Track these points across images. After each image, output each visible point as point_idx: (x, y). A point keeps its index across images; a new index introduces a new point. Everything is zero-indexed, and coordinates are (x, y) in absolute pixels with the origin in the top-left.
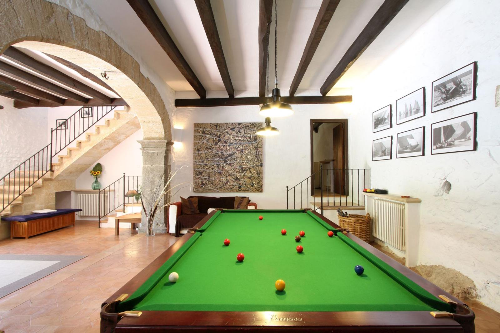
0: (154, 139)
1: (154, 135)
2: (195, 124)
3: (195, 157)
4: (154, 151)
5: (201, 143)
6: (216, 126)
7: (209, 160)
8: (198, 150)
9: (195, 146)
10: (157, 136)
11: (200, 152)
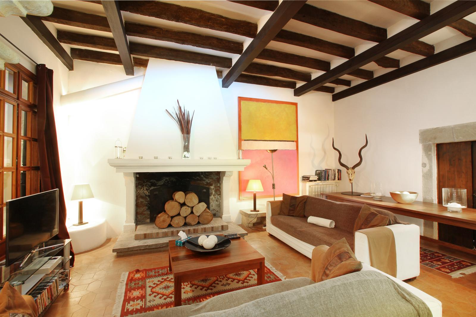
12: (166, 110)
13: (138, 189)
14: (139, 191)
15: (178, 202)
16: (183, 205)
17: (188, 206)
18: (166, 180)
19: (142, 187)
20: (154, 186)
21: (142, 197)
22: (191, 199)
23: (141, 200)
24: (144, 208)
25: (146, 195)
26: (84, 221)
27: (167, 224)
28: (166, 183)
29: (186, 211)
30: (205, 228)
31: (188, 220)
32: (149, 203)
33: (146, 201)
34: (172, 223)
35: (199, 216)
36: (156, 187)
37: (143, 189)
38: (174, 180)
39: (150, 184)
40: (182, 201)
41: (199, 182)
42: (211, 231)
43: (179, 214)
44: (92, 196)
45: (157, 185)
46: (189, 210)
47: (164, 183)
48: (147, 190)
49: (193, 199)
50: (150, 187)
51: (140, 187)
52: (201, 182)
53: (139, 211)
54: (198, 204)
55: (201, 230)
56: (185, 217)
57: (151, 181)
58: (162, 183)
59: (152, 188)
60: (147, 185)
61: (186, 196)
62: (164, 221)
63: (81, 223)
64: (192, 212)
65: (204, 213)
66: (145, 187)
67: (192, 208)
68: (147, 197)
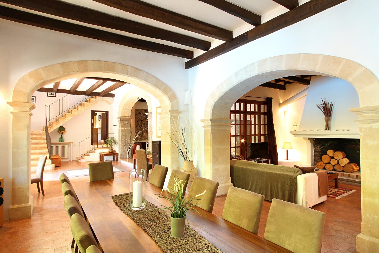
0: (127, 117)
1: (126, 115)
2: (136, 109)
3: (136, 124)
4: (126, 122)
5: (139, 118)
6: (145, 111)
7: (142, 126)
8: (138, 121)
9: (136, 119)
10: (127, 115)
11: (138, 122)
12: (316, 105)
13: (314, 147)
14: (315, 148)
15: (329, 156)
16: (333, 158)
17: (336, 159)
18: (331, 143)
19: (317, 146)
20: (324, 146)
21: (317, 152)
22: (338, 155)
23: (316, 153)
24: (318, 158)
25: (319, 151)
26: (289, 159)
27: (322, 167)
28: (331, 145)
29: (334, 162)
30: (343, 174)
31: (335, 167)
32: (320, 156)
33: (319, 154)
34: (325, 167)
35: (343, 167)
36: (324, 147)
37: (318, 147)
38: (336, 143)
39: (321, 144)
40: (331, 155)
41: (354, 146)
42: (348, 177)
43: (329, 163)
44: (292, 148)
45: (326, 145)
46: (336, 162)
47: (330, 145)
48: (319, 148)
49: (339, 155)
50: (322, 146)
51: (316, 146)
52: (356, 146)
53: (315, 159)
54: (342, 159)
55: (340, 174)
56: (334, 165)
57: (322, 143)
58: (329, 145)
59: (323, 147)
60: (320, 145)
61: (334, 153)
62: (321, 165)
63: (287, 159)
64: (338, 163)
65: (347, 165)
66: (318, 146)
67: (338, 160)
68: (320, 152)
